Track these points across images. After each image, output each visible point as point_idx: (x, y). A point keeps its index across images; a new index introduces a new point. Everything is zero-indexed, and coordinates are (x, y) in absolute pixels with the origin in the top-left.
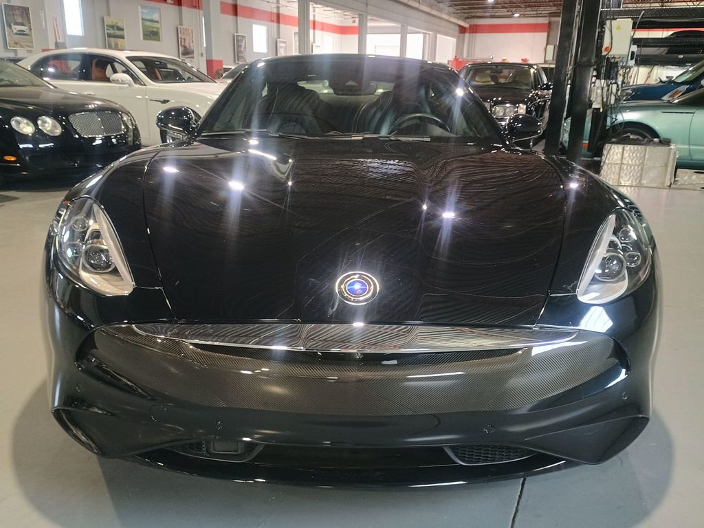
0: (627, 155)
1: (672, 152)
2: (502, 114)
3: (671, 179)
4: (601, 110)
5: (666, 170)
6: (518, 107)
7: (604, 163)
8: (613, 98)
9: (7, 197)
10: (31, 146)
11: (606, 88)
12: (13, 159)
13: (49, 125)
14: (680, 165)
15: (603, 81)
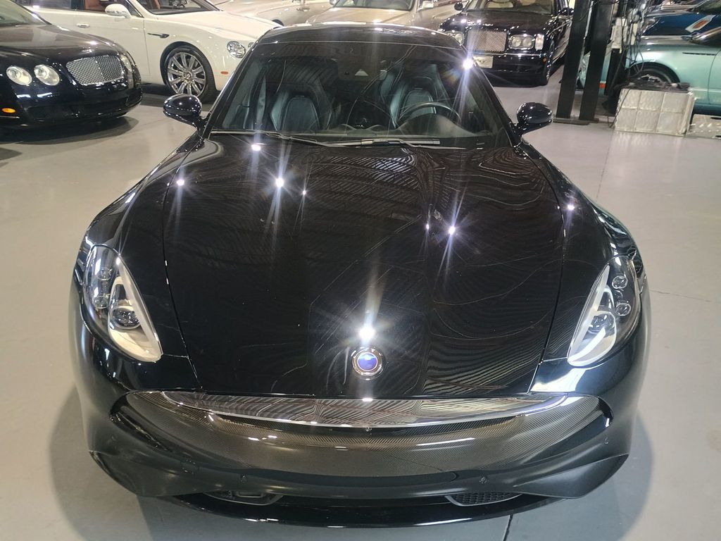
0: (644, 99)
1: (690, 98)
2: (518, 44)
3: (686, 126)
4: (621, 51)
5: (682, 117)
6: (535, 38)
7: (620, 108)
8: (633, 39)
9: (10, 151)
10: (28, 96)
11: (626, 28)
12: (11, 111)
13: (46, 74)
14: (698, 110)
15: (624, 20)
